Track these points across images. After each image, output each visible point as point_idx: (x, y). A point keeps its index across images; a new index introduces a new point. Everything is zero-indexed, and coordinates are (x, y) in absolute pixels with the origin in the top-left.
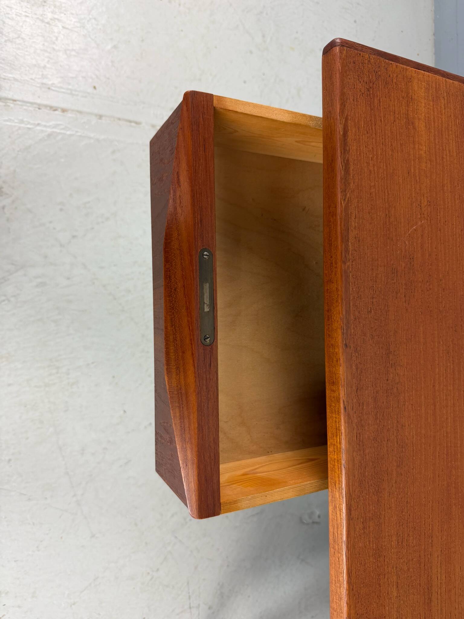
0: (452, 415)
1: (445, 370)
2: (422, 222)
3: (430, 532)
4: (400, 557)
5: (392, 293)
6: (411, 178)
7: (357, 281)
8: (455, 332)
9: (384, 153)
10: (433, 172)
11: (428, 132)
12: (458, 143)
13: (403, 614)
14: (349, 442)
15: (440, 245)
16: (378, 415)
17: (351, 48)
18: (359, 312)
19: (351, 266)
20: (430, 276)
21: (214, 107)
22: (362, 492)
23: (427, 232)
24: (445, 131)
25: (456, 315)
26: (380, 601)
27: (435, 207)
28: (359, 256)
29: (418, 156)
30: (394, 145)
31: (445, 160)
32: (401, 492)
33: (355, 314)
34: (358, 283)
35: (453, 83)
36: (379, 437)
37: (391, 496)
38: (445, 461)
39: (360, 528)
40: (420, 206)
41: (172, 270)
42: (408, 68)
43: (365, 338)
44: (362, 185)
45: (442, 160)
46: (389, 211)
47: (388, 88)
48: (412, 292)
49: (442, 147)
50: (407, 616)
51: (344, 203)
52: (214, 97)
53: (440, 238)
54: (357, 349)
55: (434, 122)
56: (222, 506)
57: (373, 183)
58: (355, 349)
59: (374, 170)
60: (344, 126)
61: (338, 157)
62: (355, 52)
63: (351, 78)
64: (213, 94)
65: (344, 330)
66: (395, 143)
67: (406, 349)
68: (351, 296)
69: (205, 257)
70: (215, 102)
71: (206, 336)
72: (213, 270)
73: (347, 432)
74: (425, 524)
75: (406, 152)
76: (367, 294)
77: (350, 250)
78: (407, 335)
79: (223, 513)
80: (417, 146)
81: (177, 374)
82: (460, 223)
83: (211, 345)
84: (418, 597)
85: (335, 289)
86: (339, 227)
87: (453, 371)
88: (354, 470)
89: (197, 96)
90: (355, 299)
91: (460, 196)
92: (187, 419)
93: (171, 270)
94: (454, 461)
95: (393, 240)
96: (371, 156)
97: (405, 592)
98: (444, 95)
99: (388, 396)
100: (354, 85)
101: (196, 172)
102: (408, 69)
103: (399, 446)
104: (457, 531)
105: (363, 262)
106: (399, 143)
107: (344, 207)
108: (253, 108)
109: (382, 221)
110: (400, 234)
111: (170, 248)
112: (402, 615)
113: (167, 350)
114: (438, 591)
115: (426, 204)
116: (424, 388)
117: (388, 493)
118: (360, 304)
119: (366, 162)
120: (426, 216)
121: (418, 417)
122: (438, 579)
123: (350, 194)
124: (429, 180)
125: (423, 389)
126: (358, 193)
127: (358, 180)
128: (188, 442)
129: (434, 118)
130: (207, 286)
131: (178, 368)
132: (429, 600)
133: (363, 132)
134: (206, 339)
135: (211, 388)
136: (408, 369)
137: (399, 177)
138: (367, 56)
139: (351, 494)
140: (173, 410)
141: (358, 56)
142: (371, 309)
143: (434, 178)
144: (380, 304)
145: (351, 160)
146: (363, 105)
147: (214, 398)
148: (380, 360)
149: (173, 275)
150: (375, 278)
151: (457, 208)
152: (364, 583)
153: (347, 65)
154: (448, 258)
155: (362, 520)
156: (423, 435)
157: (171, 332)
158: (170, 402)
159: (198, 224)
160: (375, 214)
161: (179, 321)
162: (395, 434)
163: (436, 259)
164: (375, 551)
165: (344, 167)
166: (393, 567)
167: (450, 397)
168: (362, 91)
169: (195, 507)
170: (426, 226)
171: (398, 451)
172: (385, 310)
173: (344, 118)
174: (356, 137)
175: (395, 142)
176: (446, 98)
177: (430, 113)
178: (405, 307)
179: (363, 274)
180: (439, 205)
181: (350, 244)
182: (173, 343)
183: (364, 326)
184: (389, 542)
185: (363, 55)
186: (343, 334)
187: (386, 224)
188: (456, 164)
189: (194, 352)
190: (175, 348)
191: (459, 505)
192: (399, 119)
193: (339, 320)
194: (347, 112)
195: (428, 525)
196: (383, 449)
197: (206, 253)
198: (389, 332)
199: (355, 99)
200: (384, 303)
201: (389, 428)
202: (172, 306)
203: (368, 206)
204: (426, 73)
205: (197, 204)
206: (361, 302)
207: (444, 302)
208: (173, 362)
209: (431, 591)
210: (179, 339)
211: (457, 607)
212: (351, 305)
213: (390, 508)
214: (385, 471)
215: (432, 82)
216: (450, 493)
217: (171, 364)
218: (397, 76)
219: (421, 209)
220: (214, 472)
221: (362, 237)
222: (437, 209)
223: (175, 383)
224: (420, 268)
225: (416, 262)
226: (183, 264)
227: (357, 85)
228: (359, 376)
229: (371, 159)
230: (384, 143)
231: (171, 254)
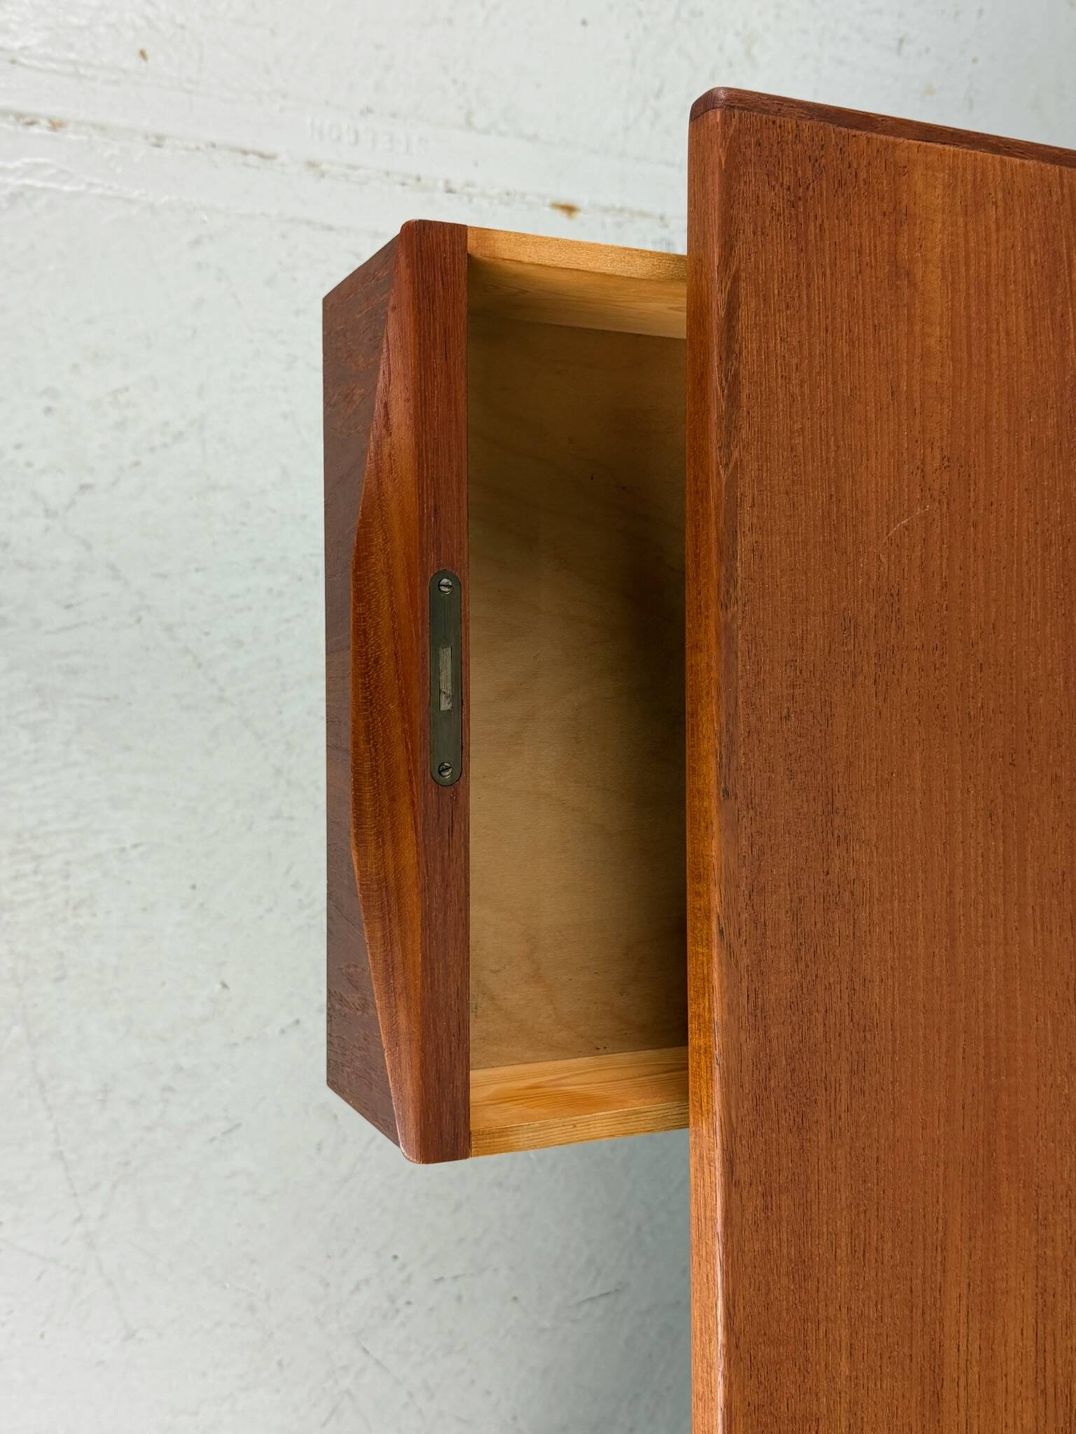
0: (1001, 963)
1: (983, 856)
2: (925, 508)
3: (940, 1236)
4: (858, 1285)
5: (843, 675)
6: (899, 406)
7: (756, 648)
8: (1011, 767)
9: (830, 353)
10: (961, 388)
11: (949, 291)
12: (1033, 312)
13: (865, 1419)
14: (731, 1009)
15: (975, 560)
16: (803, 953)
17: (751, 110)
18: (759, 719)
19: (740, 615)
20: (944, 633)
21: (468, 254)
22: (760, 1124)
23: (938, 531)
24: (997, 285)
25: (1013, 725)
26: (806, 1380)
27: (962, 470)
28: (760, 591)
29: (920, 351)
30: (856, 330)
31: (994, 356)
32: (861, 1134)
33: (749, 722)
34: (758, 653)
35: (1023, 165)
36: (804, 1003)
37: (834, 1140)
38: (981, 1073)
39: (756, 1207)
40: (922, 471)
41: (370, 618)
42: (901, 140)
43: (773, 777)
44: (770, 430)
45: (987, 356)
46: (837, 487)
47: (846, 195)
48: (893, 672)
49: (987, 323)
50: (876, 1425)
51: (725, 474)
52: (469, 232)
53: (975, 544)
54: (753, 801)
55: (967, 265)
56: (473, 1138)
57: (799, 423)
58: (749, 801)
59: (802, 394)
60: (728, 296)
61: (712, 369)
62: (761, 118)
63: (750, 181)
64: (465, 226)
65: (721, 758)
66: (858, 326)
67: (877, 803)
68: (740, 681)
69: (443, 589)
70: (472, 243)
71: (442, 764)
72: (461, 619)
73: (726, 984)
74: (927, 1216)
75: (889, 344)
76: (780, 679)
77: (739, 579)
78: (879, 772)
79: (474, 1156)
80: (917, 328)
81: (378, 848)
82: (1032, 507)
83: (453, 784)
84: (904, 1384)
85: (706, 665)
86: (714, 526)
87: (1004, 859)
88: (741, 1071)
89: (431, 234)
90: (749, 687)
91: (1033, 440)
92: (399, 945)
93: (368, 618)
94: (1005, 1074)
95: (846, 553)
96: (795, 361)
97: (872, 1369)
98: (996, 197)
99: (828, 908)
100: (758, 197)
101: (426, 403)
102: (900, 143)
103: (856, 1025)
104: (1014, 1242)
105: (770, 606)
106: (871, 323)
107: (724, 483)
108: (558, 251)
109: (820, 511)
110: (865, 538)
111: (367, 569)
112: (862, 1422)
113: (358, 794)
114: (959, 1378)
115: (936, 464)
116: (923, 896)
117: (827, 1134)
118: (763, 700)
119: (782, 376)
120: (936, 494)
121: (908, 962)
122: (959, 1350)
123: (740, 452)
124: (949, 406)
125: (920, 899)
126: (761, 449)
127: (762, 418)
128: (399, 995)
129: (967, 257)
130: (446, 655)
131: (380, 834)
132: (936, 1396)
133: (776, 306)
134: (443, 770)
135: (453, 878)
136: (880, 850)
137: (867, 404)
138: (790, 125)
139: (735, 1125)
140: (368, 924)
141: (769, 128)
142: (788, 712)
143: (963, 402)
144: (811, 699)
145: (744, 373)
146: (779, 241)
147: (458, 900)
148: (809, 827)
149: (372, 629)
150: (799, 642)
151: (1025, 471)
152: (765, 1334)
153: (740, 152)
154: (995, 592)
155: (760, 1189)
156: (921, 1006)
157: (366, 755)
158: (362, 907)
159: (429, 518)
160: (801, 494)
161: (384, 731)
162: (845, 997)
163: (961, 593)
164: (793, 1265)
165: (726, 391)
166: (840, 1307)
167: (996, 921)
168: (778, 208)
169: (412, 1136)
170: (937, 517)
171: (853, 1037)
172: (823, 714)
173: (729, 278)
174: (760, 320)
175: (858, 322)
176: (1000, 203)
177: (958, 244)
178: (876, 707)
179: (771, 632)
180: (975, 465)
181: (738, 564)
182: (371, 780)
183: (770, 749)
184: (830, 1248)
185: (782, 124)
186: (720, 766)
187: (829, 517)
188: (1026, 362)
189: (416, 800)
190: (374, 789)
191: (1020, 1180)
192: (872, 267)
193: (713, 737)
194: (736, 263)
195: (932, 1220)
196: (815, 1029)
197: (445, 581)
198: (832, 765)
199: (759, 229)
200: (822, 697)
201: (830, 984)
202: (369, 698)
203: (786, 478)
204: (947, 147)
205: (427, 473)
206: (764, 695)
207: (981, 695)
208: (368, 820)
209: (941, 1377)
210: (383, 769)
211: (1011, 1423)
212: (740, 703)
213: (832, 1170)
214: (821, 1080)
215: (965, 169)
216: (995, 1150)
217: (366, 824)
218: (869, 163)
219: (923, 477)
220: (456, 1062)
221: (768, 549)
222: (969, 476)
223: (374, 866)
224: (918, 616)
225: (906, 604)
226: (394, 605)
227: (763, 196)
228: (757, 863)
229: (794, 368)
230: (830, 329)
231: (368, 584)
